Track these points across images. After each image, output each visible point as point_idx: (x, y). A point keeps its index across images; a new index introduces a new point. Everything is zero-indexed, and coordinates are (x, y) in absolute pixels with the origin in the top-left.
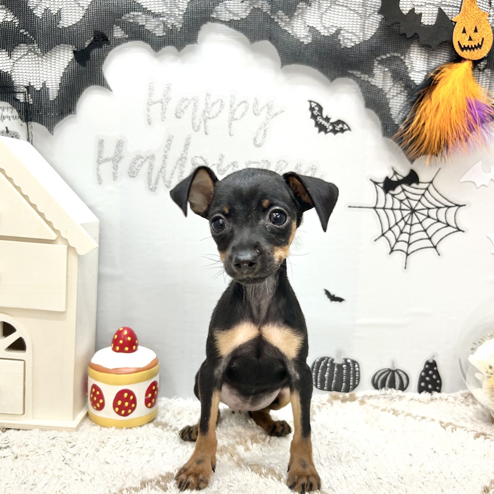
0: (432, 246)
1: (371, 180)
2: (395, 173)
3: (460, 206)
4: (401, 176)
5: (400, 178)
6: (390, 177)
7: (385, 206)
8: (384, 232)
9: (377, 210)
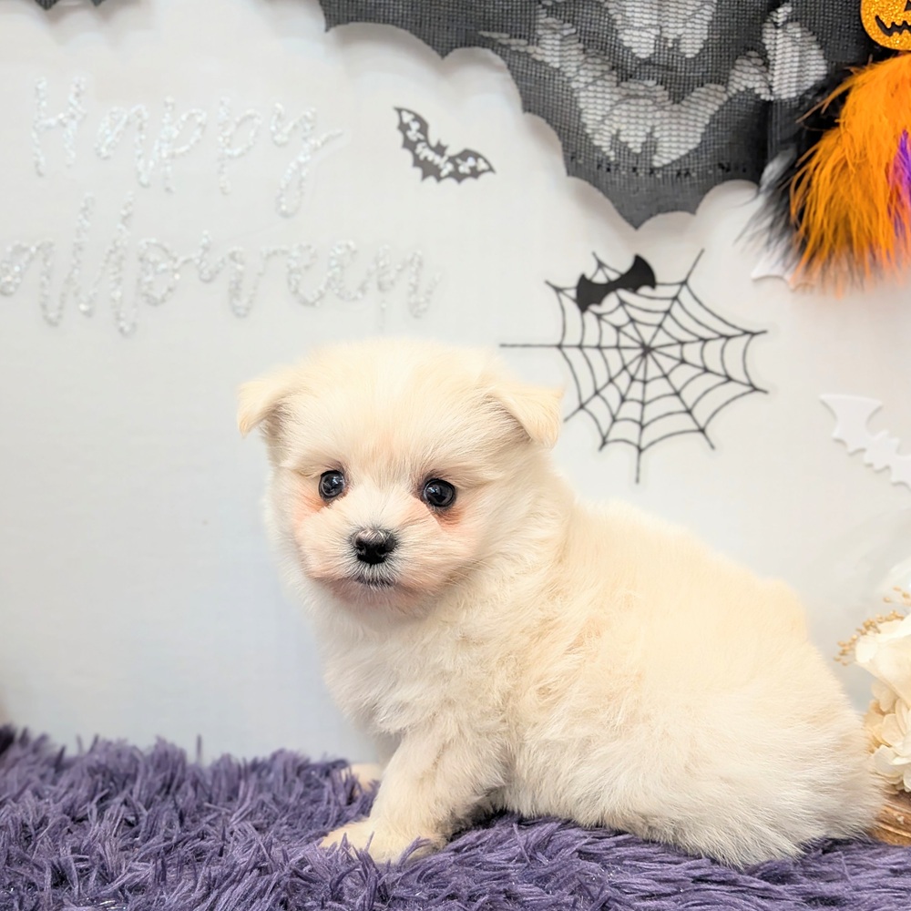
0: (694, 427)
1: (548, 283)
2: (601, 265)
3: (753, 334)
4: (614, 271)
5: (614, 276)
6: (589, 276)
7: (582, 340)
8: (584, 399)
9: (566, 350)
